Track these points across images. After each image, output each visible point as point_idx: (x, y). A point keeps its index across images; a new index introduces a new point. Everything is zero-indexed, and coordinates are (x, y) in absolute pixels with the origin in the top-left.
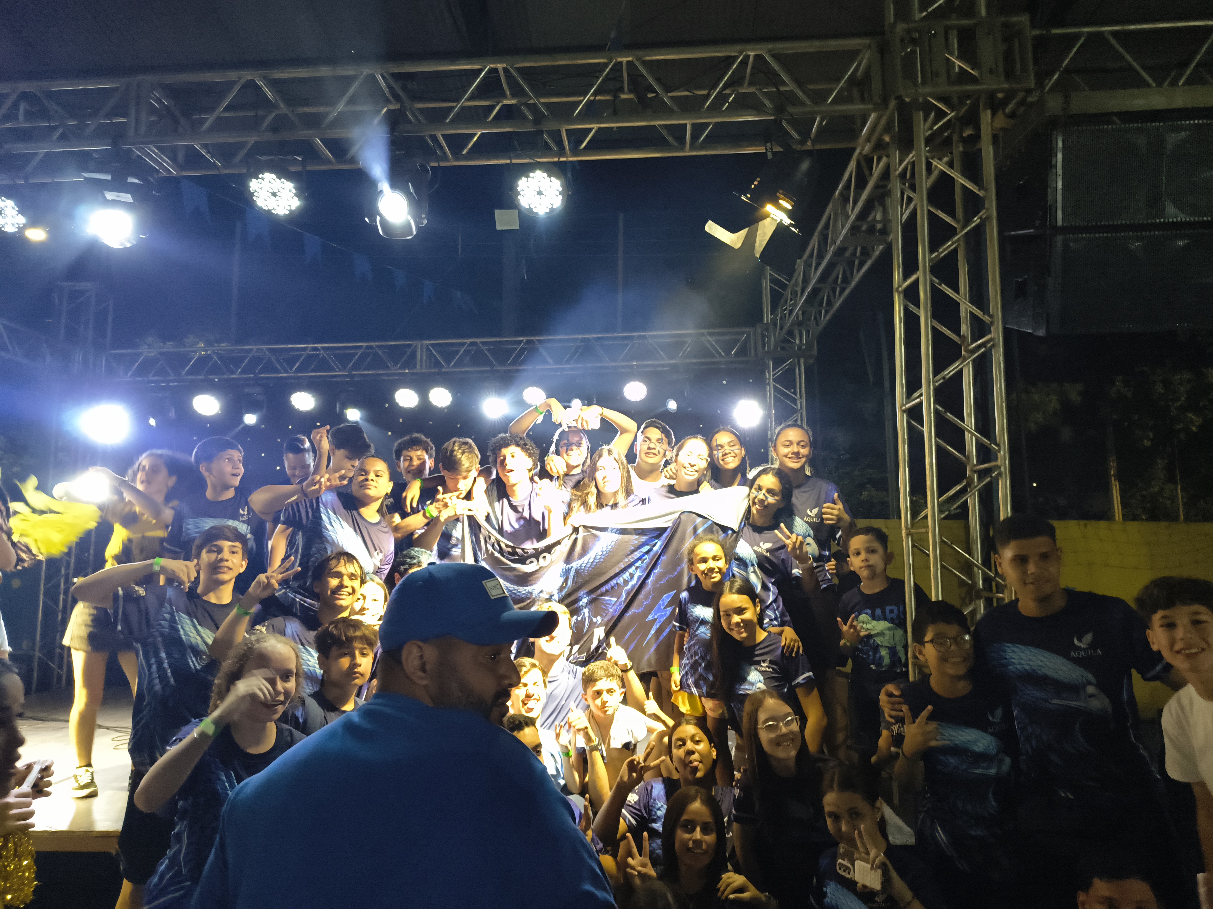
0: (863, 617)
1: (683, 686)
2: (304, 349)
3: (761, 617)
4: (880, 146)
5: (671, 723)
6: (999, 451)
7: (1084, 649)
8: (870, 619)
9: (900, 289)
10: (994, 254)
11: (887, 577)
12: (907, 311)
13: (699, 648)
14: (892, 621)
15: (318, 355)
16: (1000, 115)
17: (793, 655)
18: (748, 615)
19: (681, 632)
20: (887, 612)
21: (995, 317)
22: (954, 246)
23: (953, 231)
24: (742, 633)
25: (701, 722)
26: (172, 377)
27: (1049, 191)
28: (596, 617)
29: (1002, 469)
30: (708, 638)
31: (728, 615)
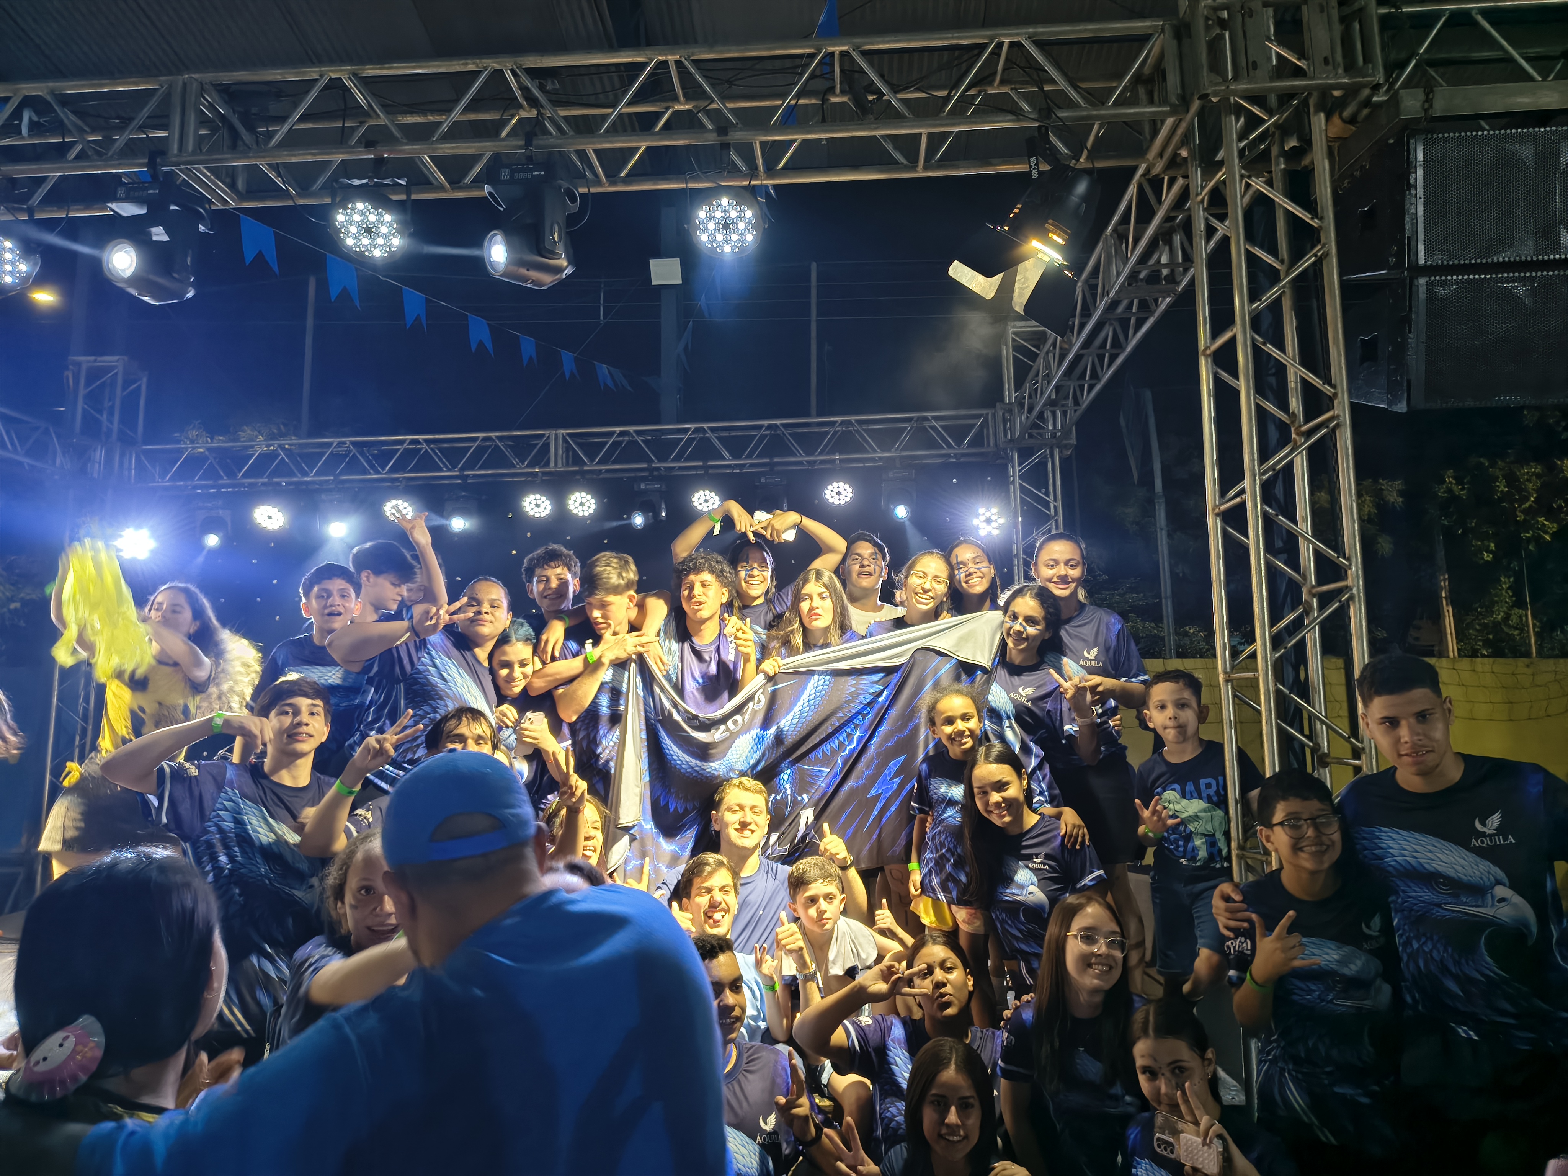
0: (1169, 794)
1: (925, 888)
2: (401, 442)
3: (1029, 794)
4: (1175, 163)
5: (910, 940)
6: (1350, 567)
7: (1490, 836)
8: (1178, 797)
9: (1208, 352)
10: (1335, 303)
11: (1201, 740)
12: (1217, 380)
13: (946, 838)
14: (1209, 800)
15: (420, 449)
16: (1336, 120)
17: (1078, 847)
18: (1013, 792)
19: (921, 815)
20: (1203, 787)
21: (1339, 388)
22: (1278, 294)
23: (1277, 274)
24: (1004, 816)
25: (951, 938)
26: (226, 481)
27: (1407, 219)
28: (801, 795)
29: (1355, 591)
30: (957, 823)
31: (985, 793)
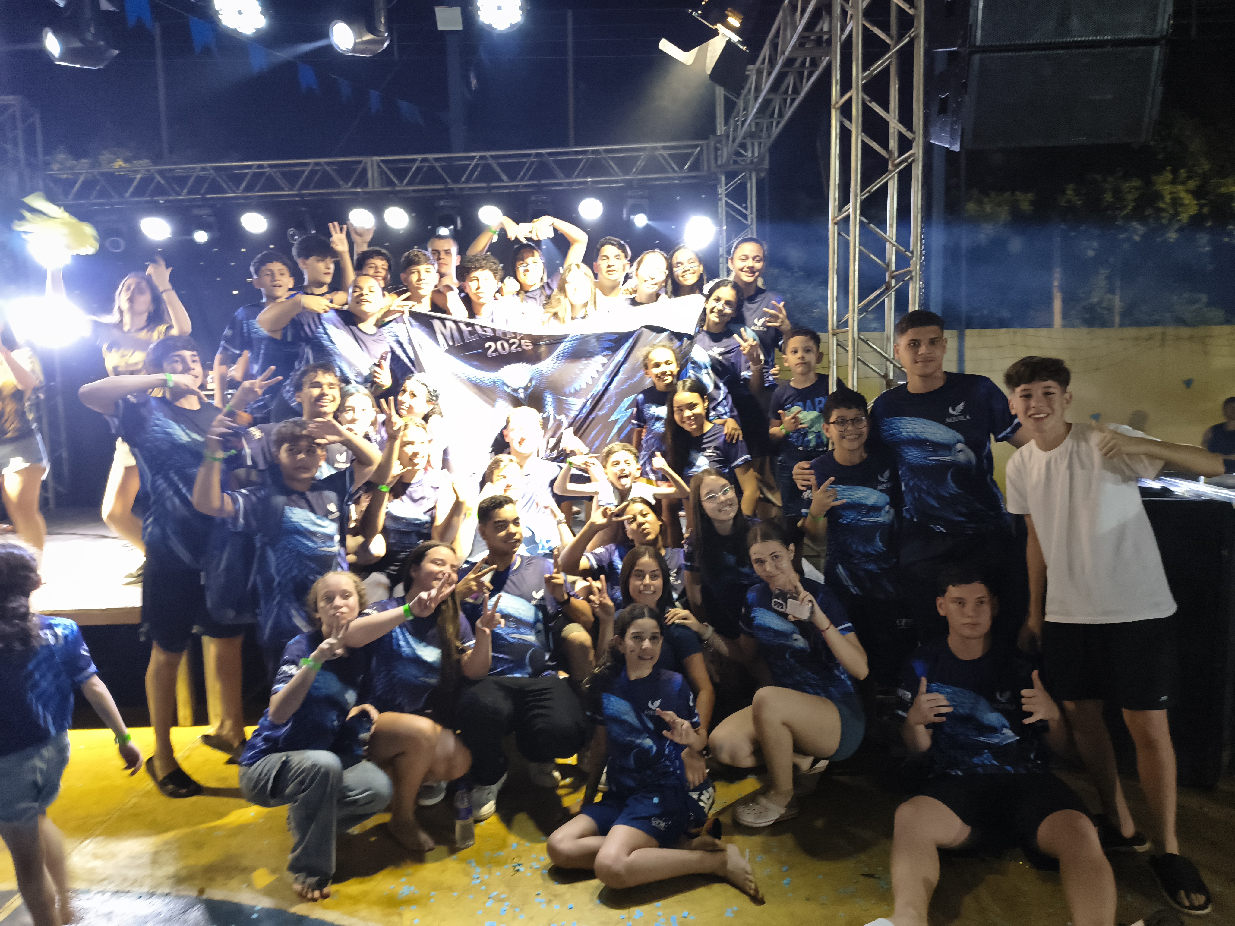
0: (796, 408)
2: (250, 167)
6: (912, 257)
7: (957, 416)
8: (801, 410)
9: (837, 106)
10: (920, 71)
11: (816, 373)
12: (841, 126)
14: (819, 411)
15: (263, 173)
17: (734, 441)
19: (639, 429)
20: (815, 403)
21: (917, 133)
22: (887, 63)
23: (886, 48)
24: (692, 425)
26: (116, 199)
27: (972, 11)
28: (560, 416)
29: (914, 274)
30: (663, 432)
31: (681, 410)
